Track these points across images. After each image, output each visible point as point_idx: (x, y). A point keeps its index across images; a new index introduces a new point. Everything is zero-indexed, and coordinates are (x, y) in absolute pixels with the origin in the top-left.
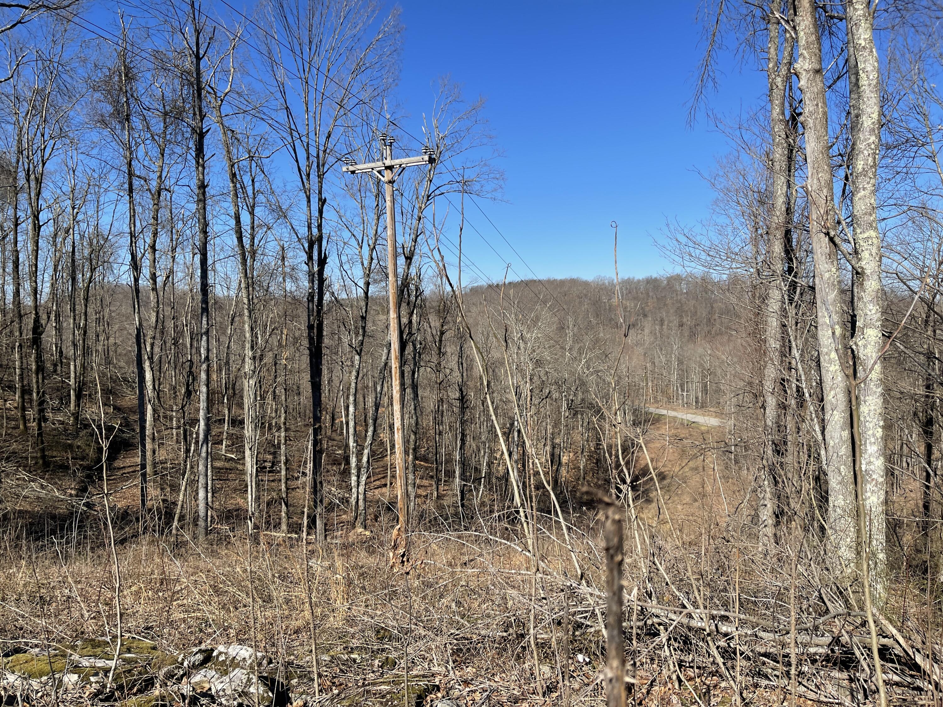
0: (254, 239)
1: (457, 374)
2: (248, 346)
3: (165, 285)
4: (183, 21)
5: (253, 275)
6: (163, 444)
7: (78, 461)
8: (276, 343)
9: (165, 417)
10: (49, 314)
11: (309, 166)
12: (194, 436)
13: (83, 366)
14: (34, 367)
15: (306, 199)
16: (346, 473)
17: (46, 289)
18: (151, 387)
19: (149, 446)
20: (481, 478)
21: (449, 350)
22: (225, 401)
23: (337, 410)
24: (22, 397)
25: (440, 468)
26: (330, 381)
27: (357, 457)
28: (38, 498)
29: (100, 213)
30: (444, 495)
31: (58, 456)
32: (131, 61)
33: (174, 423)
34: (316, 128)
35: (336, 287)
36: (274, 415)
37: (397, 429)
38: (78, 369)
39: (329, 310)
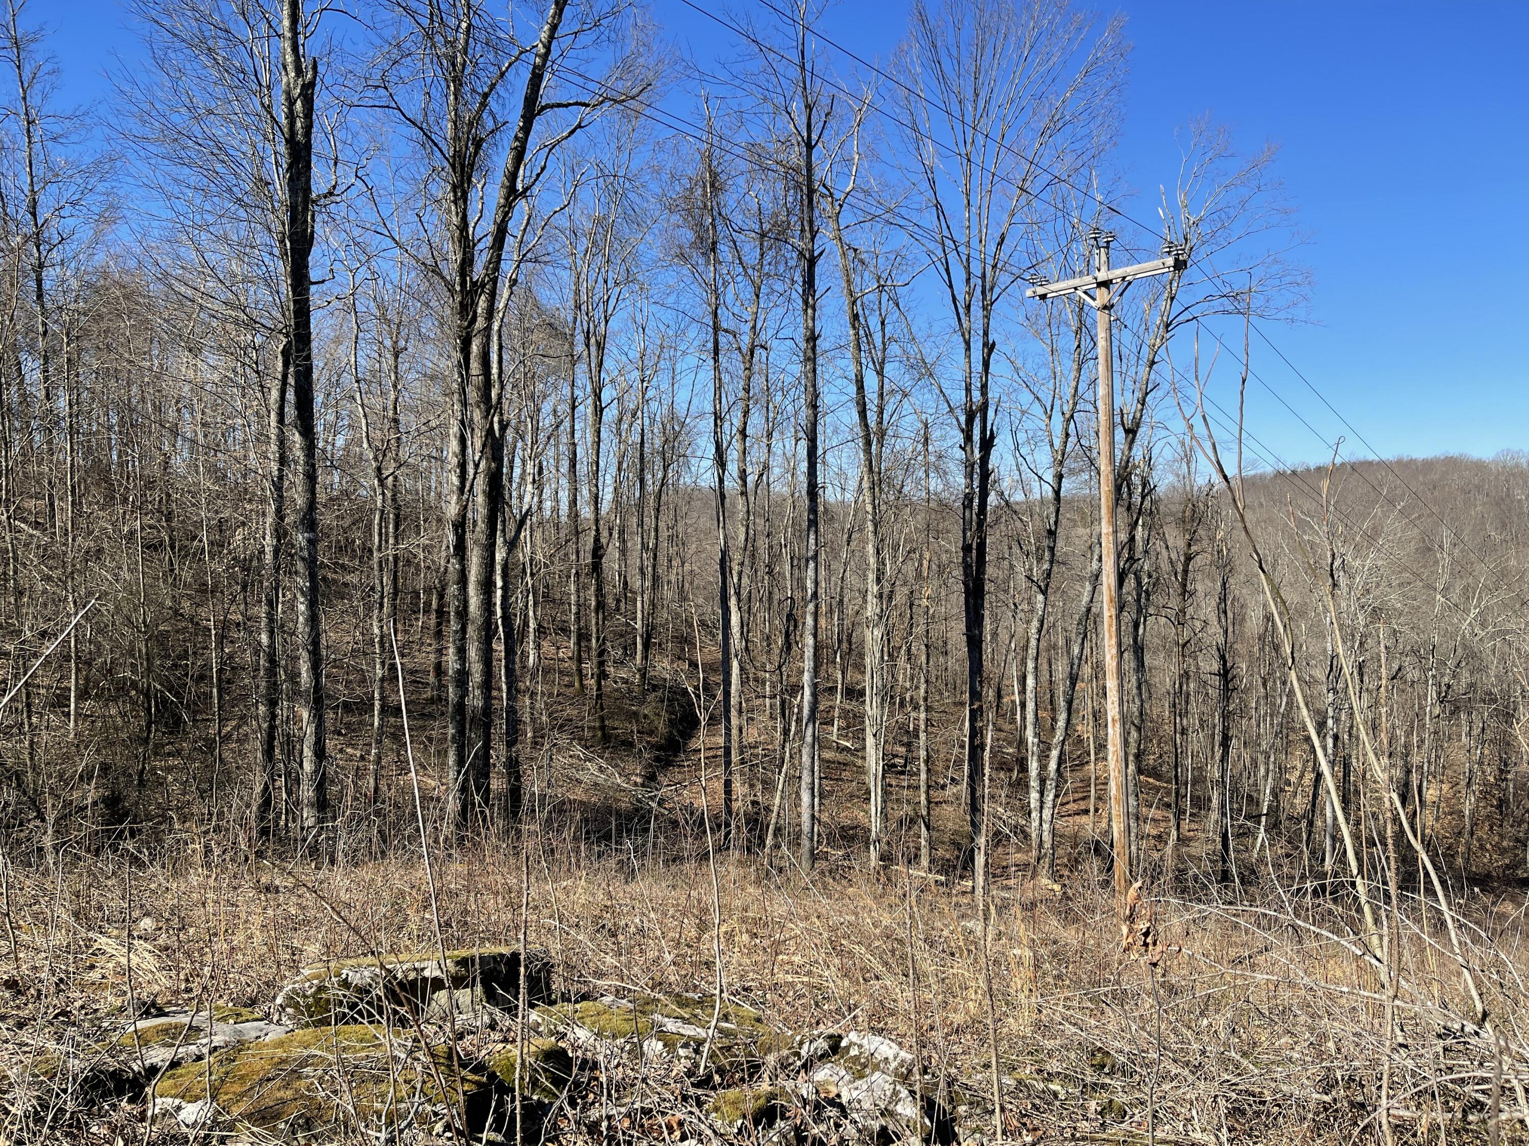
0: (882, 413)
1: (1215, 629)
2: (871, 577)
3: (757, 486)
4: (788, 95)
5: (880, 469)
6: (752, 719)
7: (645, 736)
8: (911, 574)
9: (756, 680)
10: (611, 530)
11: (970, 294)
12: (796, 710)
13: (653, 604)
14: (593, 603)
15: (963, 345)
16: (1022, 785)
17: (607, 496)
18: (738, 635)
19: (734, 721)
20: (1260, 816)
21: (1199, 587)
22: (838, 659)
23: (1006, 682)
24: (578, 643)
25: (1182, 791)
26: (995, 634)
27: (1039, 761)
28: (596, 784)
29: (676, 386)
30: (1190, 839)
31: (620, 727)
32: (719, 164)
33: (768, 689)
34: (980, 231)
35: (1006, 484)
36: (908, 684)
37: (1113, 720)
38: (646, 607)
39: (997, 521)
